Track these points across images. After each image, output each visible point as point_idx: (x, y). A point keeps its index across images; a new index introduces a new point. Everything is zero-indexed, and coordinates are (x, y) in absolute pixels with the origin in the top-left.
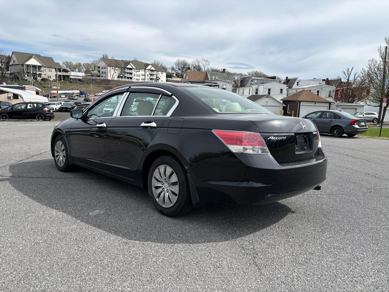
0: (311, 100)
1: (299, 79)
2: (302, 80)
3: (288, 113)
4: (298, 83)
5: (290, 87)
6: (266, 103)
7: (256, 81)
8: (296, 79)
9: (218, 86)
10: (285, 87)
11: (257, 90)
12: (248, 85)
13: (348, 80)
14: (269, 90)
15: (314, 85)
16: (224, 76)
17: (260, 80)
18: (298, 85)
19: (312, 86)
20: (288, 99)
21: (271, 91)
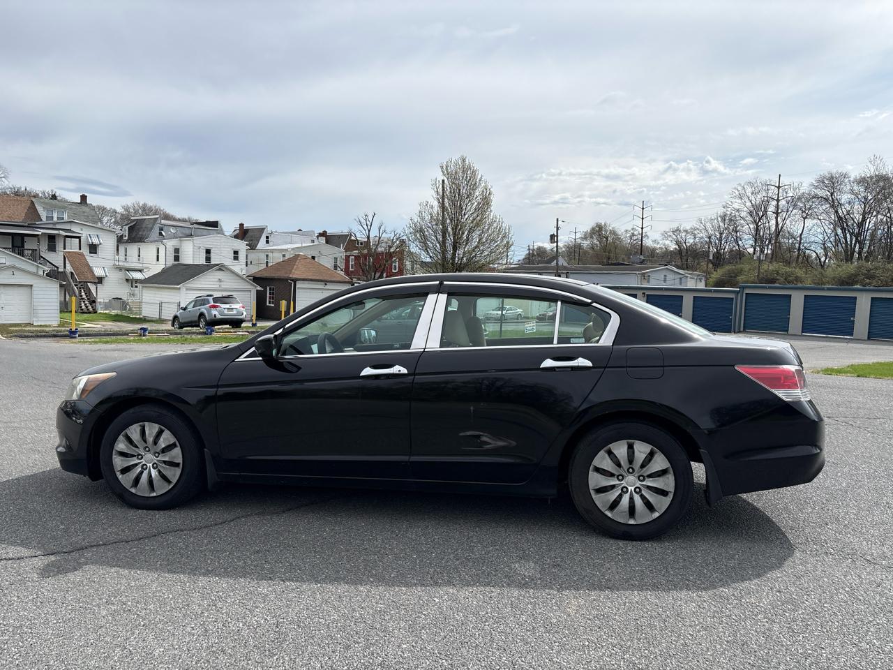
0: (318, 278)
1: (269, 230)
2: (276, 232)
3: (268, 304)
4: (267, 237)
5: (252, 246)
6: (218, 283)
7: (173, 231)
8: (262, 230)
9: (79, 238)
10: (242, 246)
11: (177, 251)
12: (151, 239)
13: (368, 237)
14: (208, 252)
15: (304, 245)
16: (84, 212)
17: (180, 228)
18: (267, 242)
19: (300, 245)
20: (266, 275)
21: (212, 255)
